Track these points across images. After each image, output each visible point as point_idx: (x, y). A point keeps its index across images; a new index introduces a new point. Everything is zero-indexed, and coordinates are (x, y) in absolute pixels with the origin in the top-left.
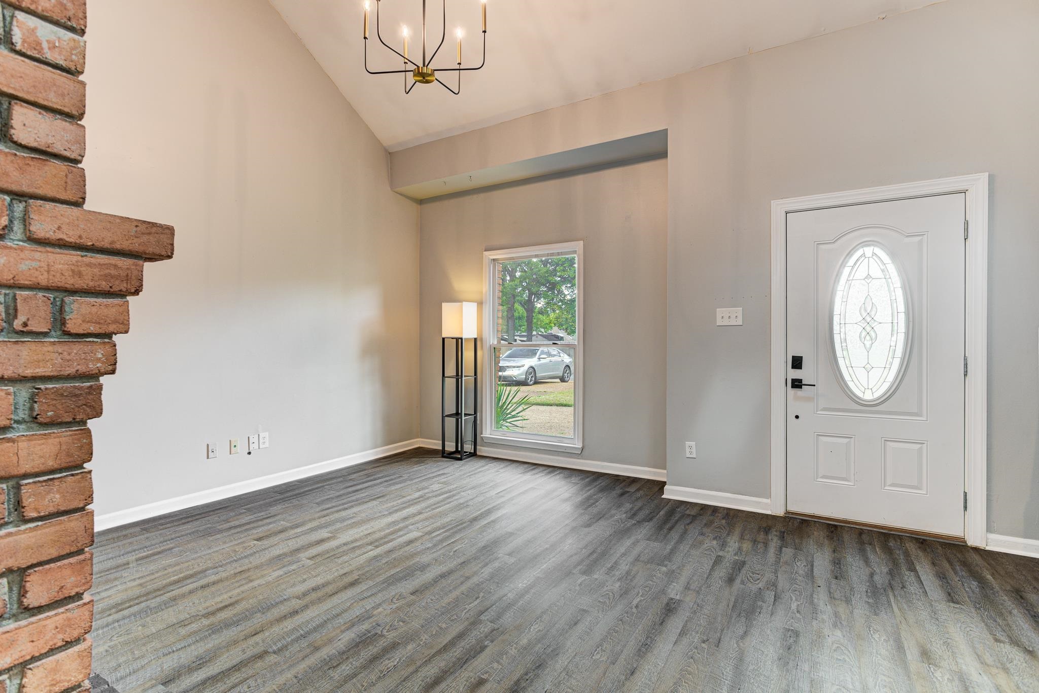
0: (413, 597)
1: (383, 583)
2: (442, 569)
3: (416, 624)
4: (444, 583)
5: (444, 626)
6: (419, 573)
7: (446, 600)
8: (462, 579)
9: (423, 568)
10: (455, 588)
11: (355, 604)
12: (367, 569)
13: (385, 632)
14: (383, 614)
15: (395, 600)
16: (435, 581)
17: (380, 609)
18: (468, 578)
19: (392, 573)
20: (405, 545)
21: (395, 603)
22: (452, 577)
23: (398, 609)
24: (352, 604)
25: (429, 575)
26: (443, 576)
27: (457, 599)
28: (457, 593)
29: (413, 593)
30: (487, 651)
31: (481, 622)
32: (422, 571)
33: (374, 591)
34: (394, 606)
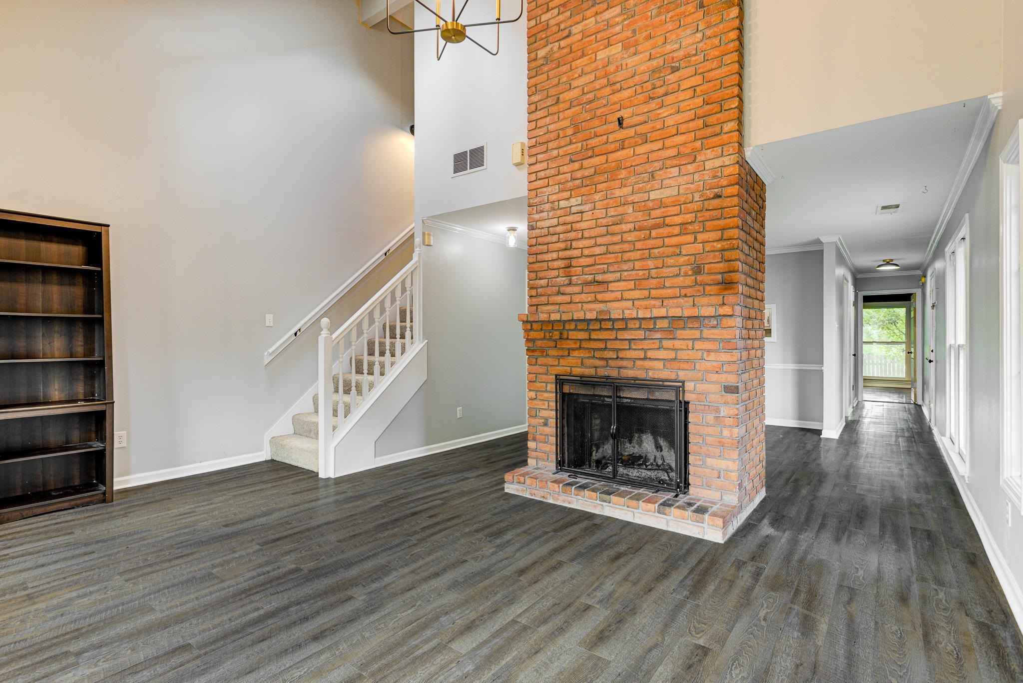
0: (465, 558)
1: (494, 571)
2: (435, 583)
3: (464, 541)
4: (436, 569)
5: (444, 539)
6: (460, 580)
7: (438, 554)
8: (419, 571)
9: (455, 585)
10: (428, 563)
11: (512, 555)
12: (515, 587)
13: (484, 538)
14: (488, 549)
15: (481, 557)
16: (445, 570)
17: (491, 551)
18: (413, 572)
19: (487, 581)
20: (477, 623)
21: (480, 554)
22: (427, 574)
23: (476, 551)
24: (515, 555)
25: (449, 576)
26: (436, 575)
27: (429, 554)
28: (427, 559)
29: (465, 561)
30: (421, 527)
31: (418, 540)
32: (457, 581)
33: (500, 565)
34: (480, 552)
